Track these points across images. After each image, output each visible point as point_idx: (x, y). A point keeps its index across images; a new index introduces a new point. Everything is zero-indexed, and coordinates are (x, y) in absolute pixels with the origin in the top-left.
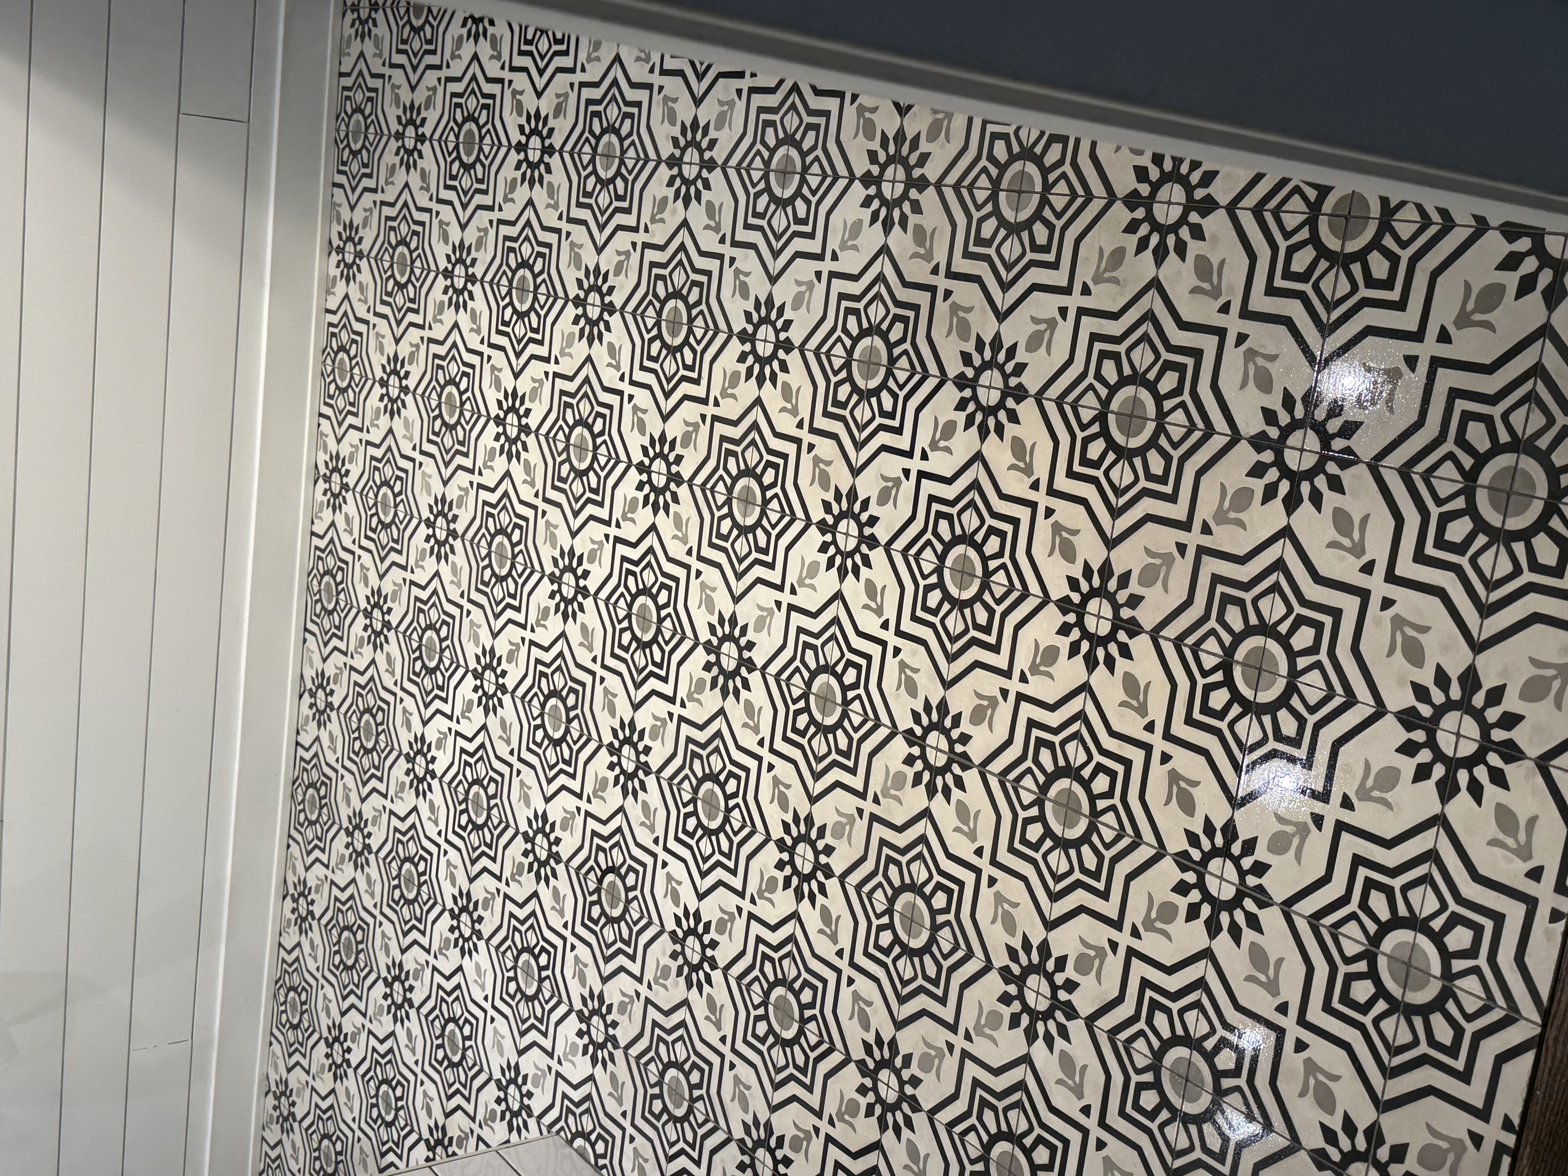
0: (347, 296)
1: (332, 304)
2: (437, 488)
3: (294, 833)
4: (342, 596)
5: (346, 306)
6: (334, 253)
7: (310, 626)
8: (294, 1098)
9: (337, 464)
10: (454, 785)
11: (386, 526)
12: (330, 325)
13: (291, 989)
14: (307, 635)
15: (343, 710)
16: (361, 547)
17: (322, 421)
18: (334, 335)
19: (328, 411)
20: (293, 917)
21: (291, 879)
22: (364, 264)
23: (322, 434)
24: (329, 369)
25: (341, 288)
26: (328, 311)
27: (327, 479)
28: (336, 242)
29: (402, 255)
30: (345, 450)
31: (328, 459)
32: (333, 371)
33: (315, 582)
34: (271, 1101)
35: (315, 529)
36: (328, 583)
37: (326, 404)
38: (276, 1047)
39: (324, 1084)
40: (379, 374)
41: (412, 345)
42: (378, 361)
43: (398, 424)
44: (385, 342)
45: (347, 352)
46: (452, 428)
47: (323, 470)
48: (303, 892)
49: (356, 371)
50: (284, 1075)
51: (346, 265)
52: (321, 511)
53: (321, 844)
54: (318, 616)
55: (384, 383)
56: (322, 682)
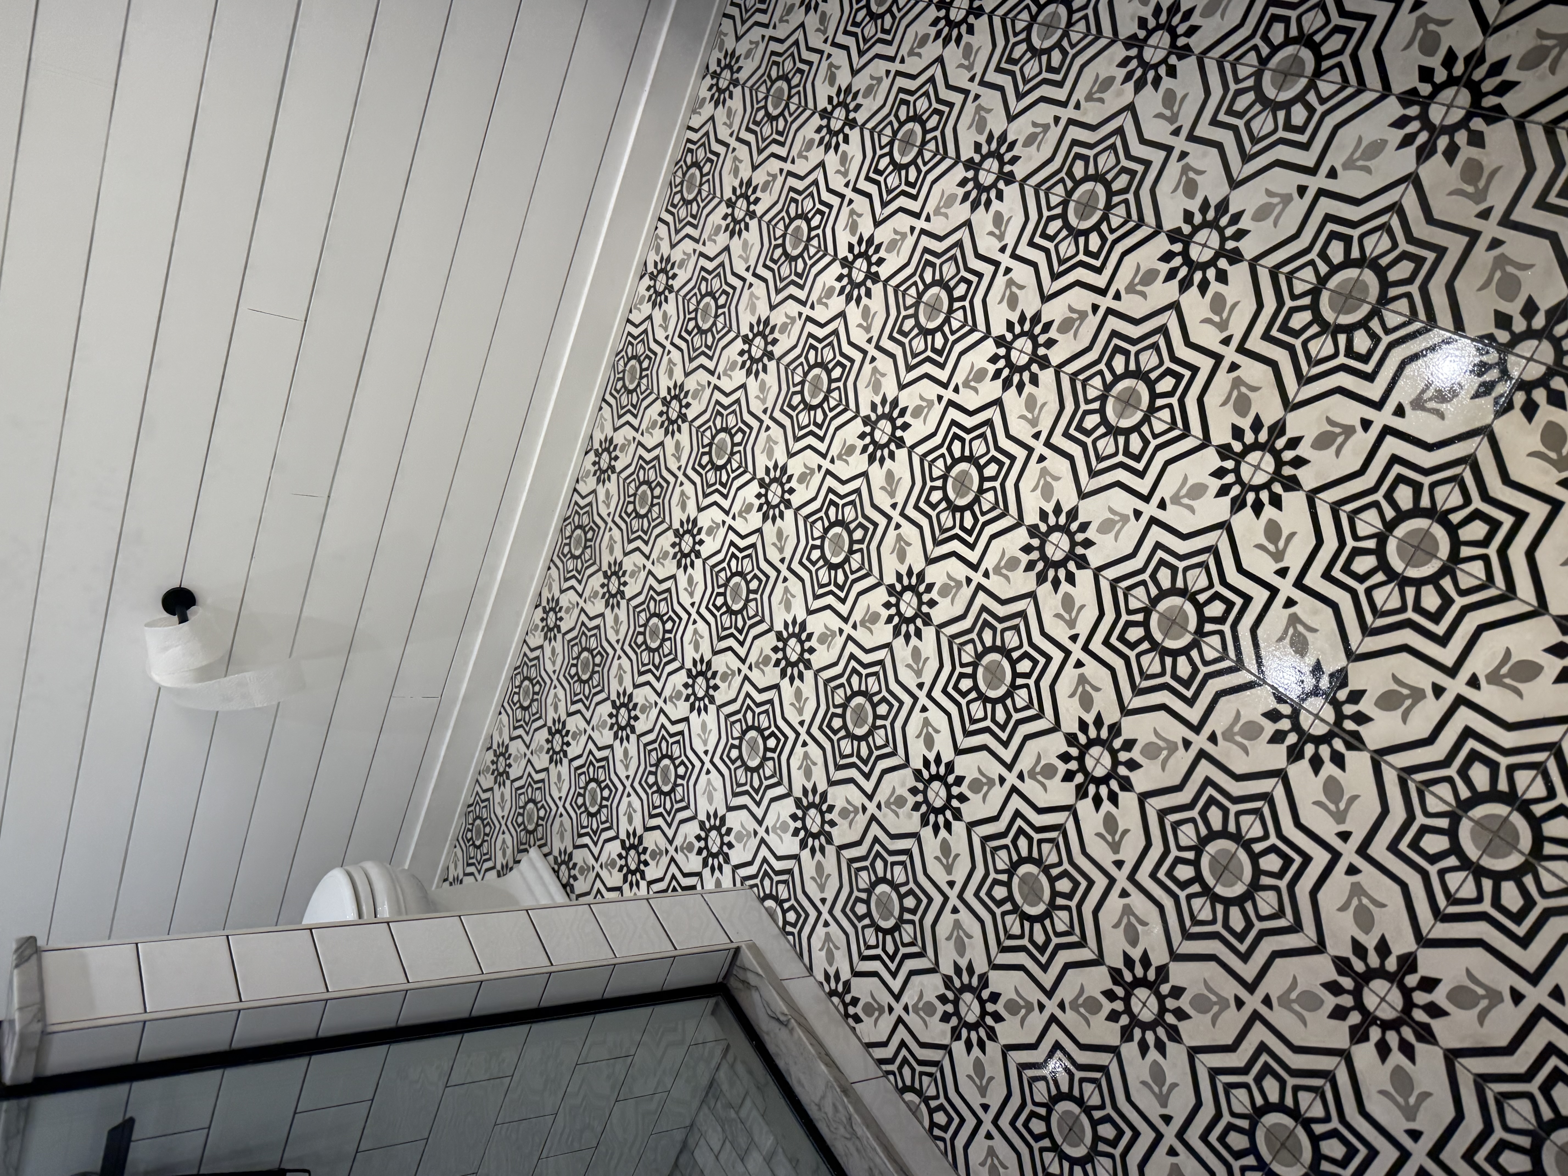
0: (712, 118)
1: (696, 122)
2: (763, 310)
3: (556, 559)
4: (644, 381)
5: (709, 127)
6: (708, 77)
7: (608, 397)
8: (511, 761)
9: (665, 267)
10: (717, 569)
11: (702, 332)
12: (689, 141)
13: (526, 678)
14: (604, 405)
15: (624, 475)
16: (672, 344)
17: (660, 224)
18: (690, 151)
19: (669, 218)
20: (541, 625)
21: (546, 594)
22: (737, 91)
23: (658, 237)
24: (678, 180)
25: (708, 109)
26: (690, 128)
27: (653, 277)
28: (713, 67)
29: (781, 89)
30: (677, 255)
31: (658, 259)
32: (682, 183)
33: (621, 362)
34: (490, 756)
35: (631, 317)
36: (633, 367)
37: (667, 211)
38: (504, 716)
39: (542, 761)
40: (728, 194)
41: (769, 174)
42: (729, 182)
43: (736, 245)
44: (742, 166)
45: (700, 169)
46: (793, 259)
47: (651, 268)
48: (554, 607)
49: (705, 187)
50: (507, 741)
51: (719, 90)
52: (641, 303)
53: (578, 575)
54: (618, 392)
55: (731, 204)
56: (609, 446)
